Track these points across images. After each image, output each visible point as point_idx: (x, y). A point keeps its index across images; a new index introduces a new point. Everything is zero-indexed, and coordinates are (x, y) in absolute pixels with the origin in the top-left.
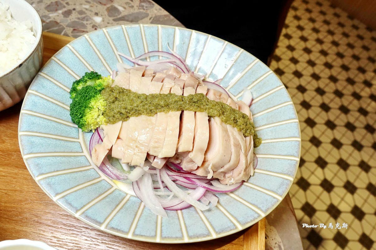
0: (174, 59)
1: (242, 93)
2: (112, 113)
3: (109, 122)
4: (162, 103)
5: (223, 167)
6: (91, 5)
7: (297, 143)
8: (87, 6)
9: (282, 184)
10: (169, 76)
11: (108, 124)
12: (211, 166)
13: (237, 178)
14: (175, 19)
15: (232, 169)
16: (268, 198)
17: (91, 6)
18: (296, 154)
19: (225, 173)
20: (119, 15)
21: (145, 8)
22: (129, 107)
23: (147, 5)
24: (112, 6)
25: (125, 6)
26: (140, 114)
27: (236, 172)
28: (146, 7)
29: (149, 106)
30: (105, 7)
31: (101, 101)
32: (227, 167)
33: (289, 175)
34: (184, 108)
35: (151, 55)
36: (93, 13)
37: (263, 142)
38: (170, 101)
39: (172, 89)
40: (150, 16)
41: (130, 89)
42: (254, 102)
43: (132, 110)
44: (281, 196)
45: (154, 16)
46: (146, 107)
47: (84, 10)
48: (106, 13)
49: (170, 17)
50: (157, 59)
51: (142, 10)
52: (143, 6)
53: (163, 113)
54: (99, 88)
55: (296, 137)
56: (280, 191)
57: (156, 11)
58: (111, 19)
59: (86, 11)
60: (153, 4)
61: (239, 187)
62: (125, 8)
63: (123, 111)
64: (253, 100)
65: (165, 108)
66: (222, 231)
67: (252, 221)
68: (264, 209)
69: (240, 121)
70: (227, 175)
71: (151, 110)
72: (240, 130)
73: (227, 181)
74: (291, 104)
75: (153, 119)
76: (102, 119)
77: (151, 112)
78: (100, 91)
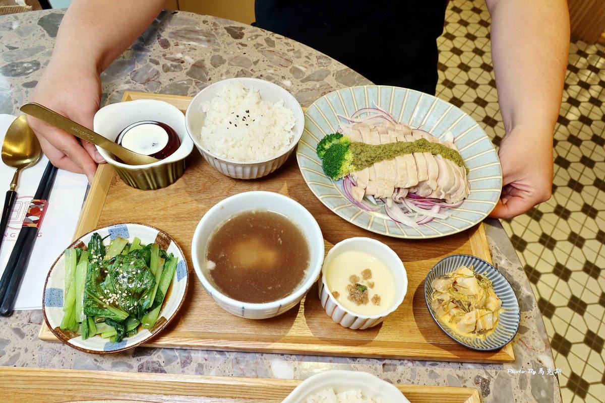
0: (380, 114)
1: (444, 134)
2: (360, 162)
3: (358, 169)
4: (398, 149)
5: (450, 189)
6: (274, 68)
7: (498, 167)
8: (272, 71)
9: (494, 195)
10: (389, 128)
11: (357, 171)
12: (442, 188)
13: (460, 197)
14: (356, 72)
15: (455, 191)
16: (487, 205)
17: (275, 70)
18: (499, 174)
19: (450, 195)
20: (304, 76)
21: (324, 65)
22: (373, 155)
23: (325, 62)
24: (293, 67)
25: (305, 65)
26: (382, 160)
27: (459, 192)
28: (325, 63)
29: (389, 153)
30: (288, 69)
31: (351, 154)
32: (452, 189)
33: (497, 189)
34: (414, 150)
35: (361, 112)
36: (280, 78)
37: (470, 170)
38: (404, 146)
39: (398, 138)
40: (332, 73)
41: (364, 142)
42: (455, 140)
43: (376, 157)
44: (495, 202)
45: (335, 72)
46: (387, 153)
47: (271, 75)
48: (291, 75)
49: (350, 70)
50: (366, 115)
51: (322, 67)
52: (322, 63)
53: (400, 157)
54: (345, 145)
55: (496, 162)
56: (494, 200)
57: (335, 67)
58: (299, 80)
59: (273, 76)
60: (330, 60)
61: (462, 203)
62: (306, 68)
63: (369, 159)
64: (454, 139)
65: (402, 153)
66: (462, 227)
67: (479, 219)
68: (486, 211)
69: (454, 155)
70: (452, 196)
71: (390, 156)
72: (456, 162)
73: (452, 200)
74: (486, 138)
75: (393, 161)
76: (353, 167)
77: (390, 157)
78: (348, 146)
